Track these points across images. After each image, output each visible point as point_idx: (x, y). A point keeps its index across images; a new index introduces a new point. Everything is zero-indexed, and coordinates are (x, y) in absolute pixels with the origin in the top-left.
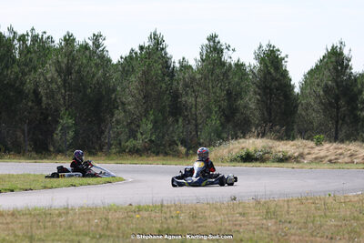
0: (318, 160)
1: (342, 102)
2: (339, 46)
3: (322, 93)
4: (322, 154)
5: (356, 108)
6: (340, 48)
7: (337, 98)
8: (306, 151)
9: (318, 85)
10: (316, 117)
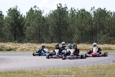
0: (22, 50)
1: (17, 29)
2: (15, 8)
3: (10, 25)
4: (24, 47)
5: (23, 30)
6: (16, 8)
7: (16, 27)
8: (18, 46)
9: (8, 22)
10: (8, 34)
